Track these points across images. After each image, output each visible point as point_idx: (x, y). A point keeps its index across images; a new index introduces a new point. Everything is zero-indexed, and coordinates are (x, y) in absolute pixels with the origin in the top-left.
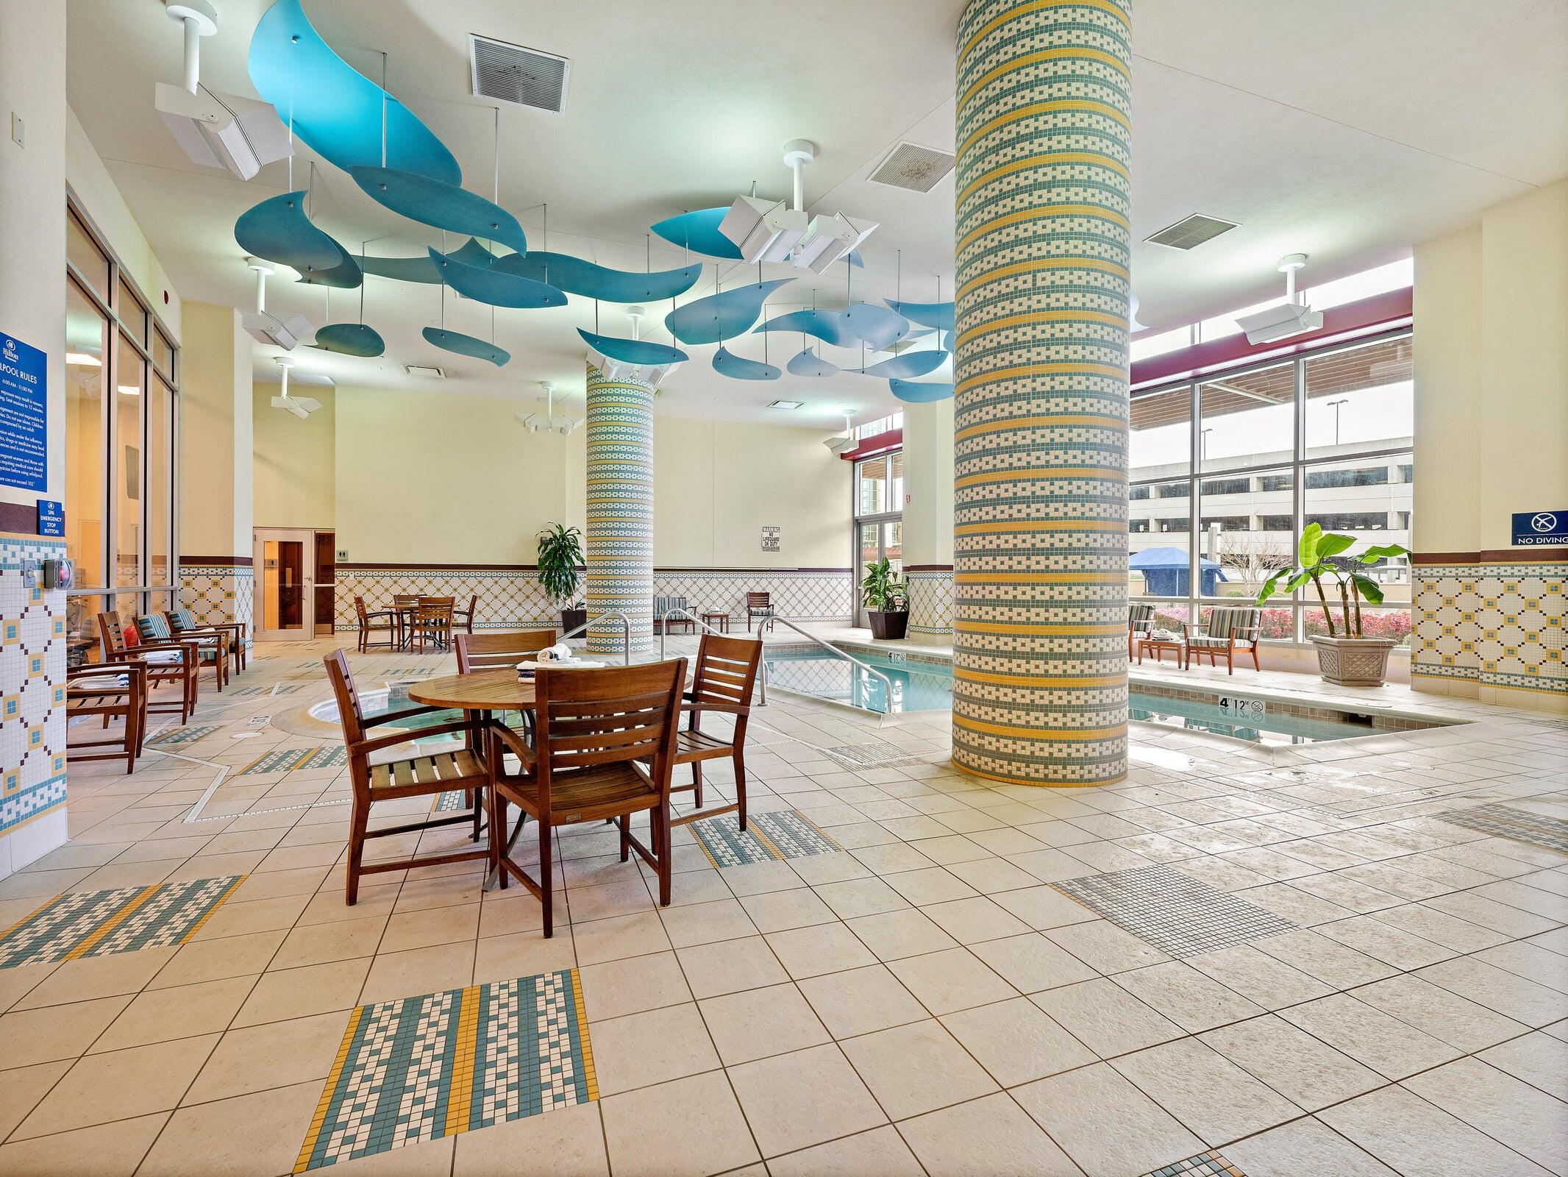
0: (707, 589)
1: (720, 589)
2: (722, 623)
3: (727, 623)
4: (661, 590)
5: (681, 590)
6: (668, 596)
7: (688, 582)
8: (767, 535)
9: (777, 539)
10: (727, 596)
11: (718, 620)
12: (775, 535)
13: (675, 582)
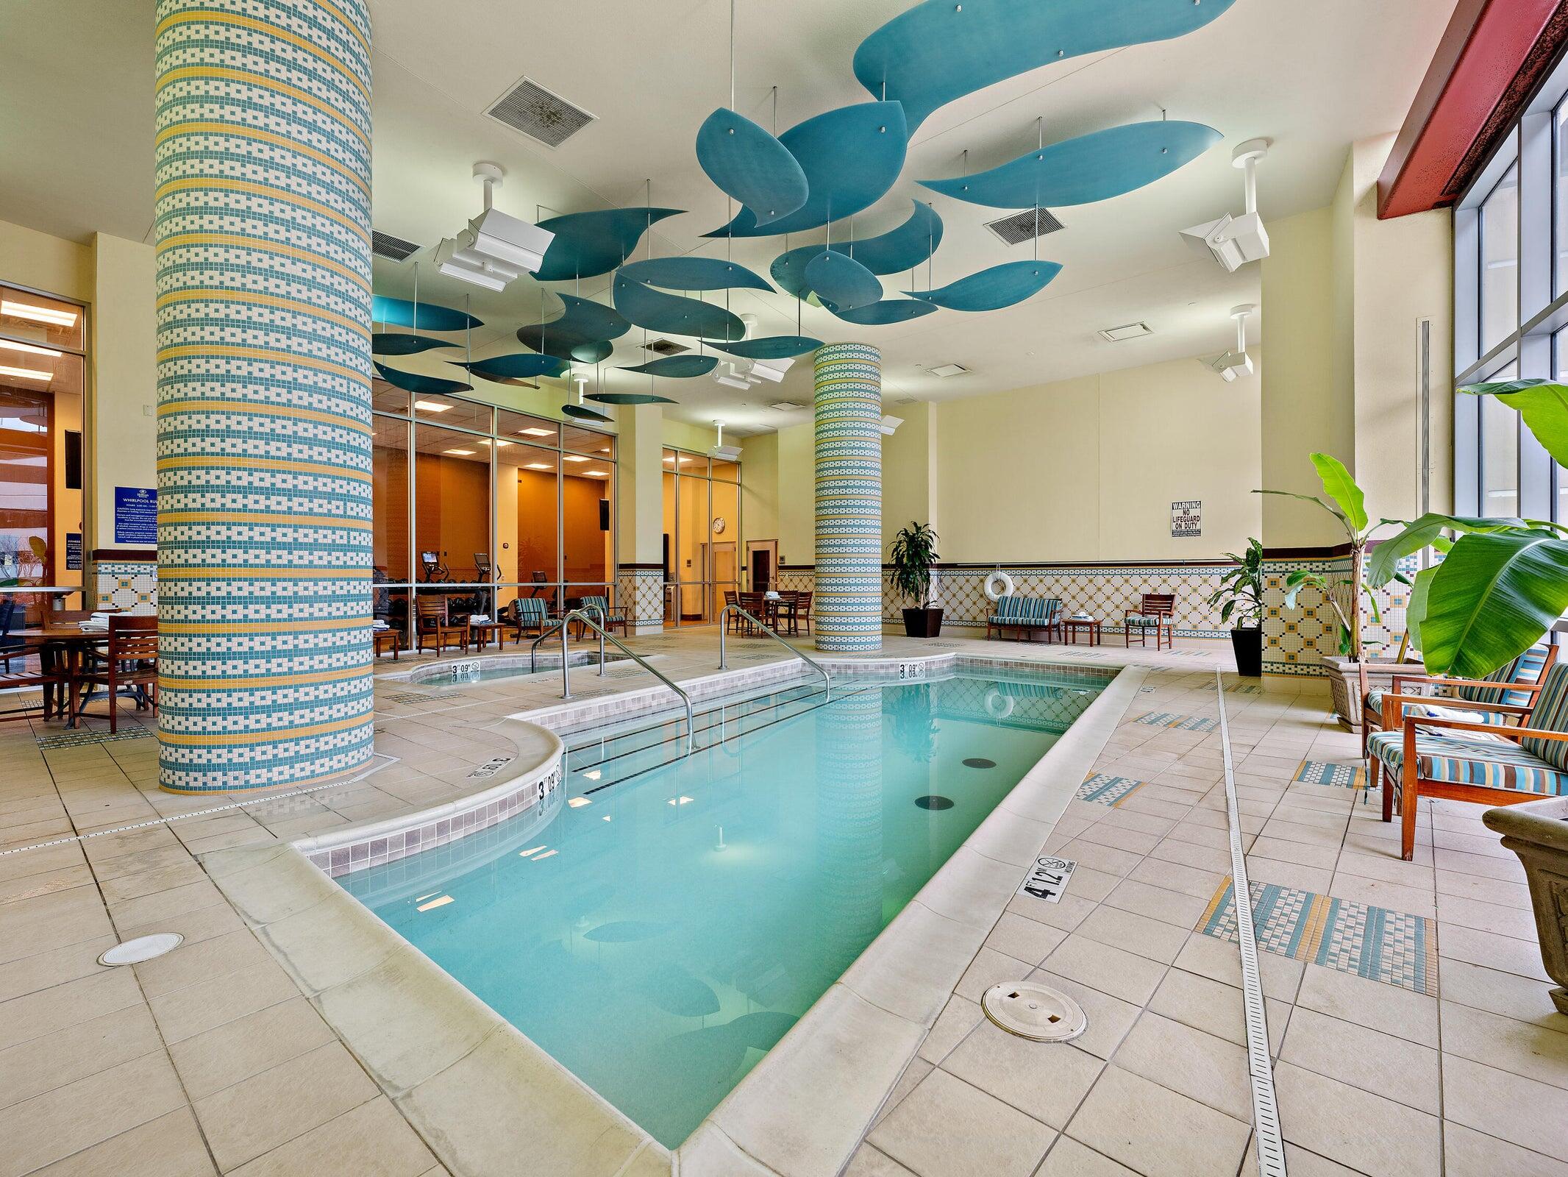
0: (1091, 589)
1: (1108, 589)
2: (1091, 632)
3: (1099, 633)
4: (1033, 589)
5: (1057, 590)
6: (1041, 597)
7: (1065, 581)
8: (1180, 513)
9: (1197, 518)
10: (1118, 598)
11: (1088, 629)
12: (1193, 513)
13: (1049, 581)
